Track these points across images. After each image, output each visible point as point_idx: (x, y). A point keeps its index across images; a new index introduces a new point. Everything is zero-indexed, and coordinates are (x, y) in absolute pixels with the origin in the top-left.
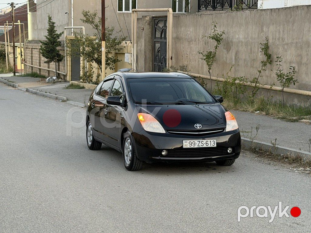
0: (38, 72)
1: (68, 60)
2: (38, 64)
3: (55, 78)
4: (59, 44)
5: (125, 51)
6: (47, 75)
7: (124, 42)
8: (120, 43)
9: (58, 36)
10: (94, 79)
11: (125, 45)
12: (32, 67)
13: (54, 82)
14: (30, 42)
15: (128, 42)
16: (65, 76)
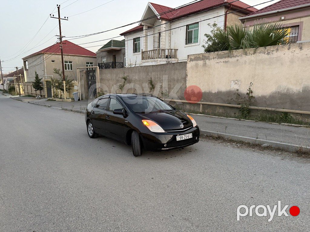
0: (31, 95)
1: (45, 89)
2: (31, 91)
3: (40, 97)
4: (41, 83)
5: (74, 85)
6: (35, 95)
7: (73, 81)
8: (71, 82)
9: (40, 80)
10: (59, 97)
11: (74, 82)
12: (28, 93)
13: (40, 99)
14: (26, 83)
15: (75, 81)
16: (44, 96)
